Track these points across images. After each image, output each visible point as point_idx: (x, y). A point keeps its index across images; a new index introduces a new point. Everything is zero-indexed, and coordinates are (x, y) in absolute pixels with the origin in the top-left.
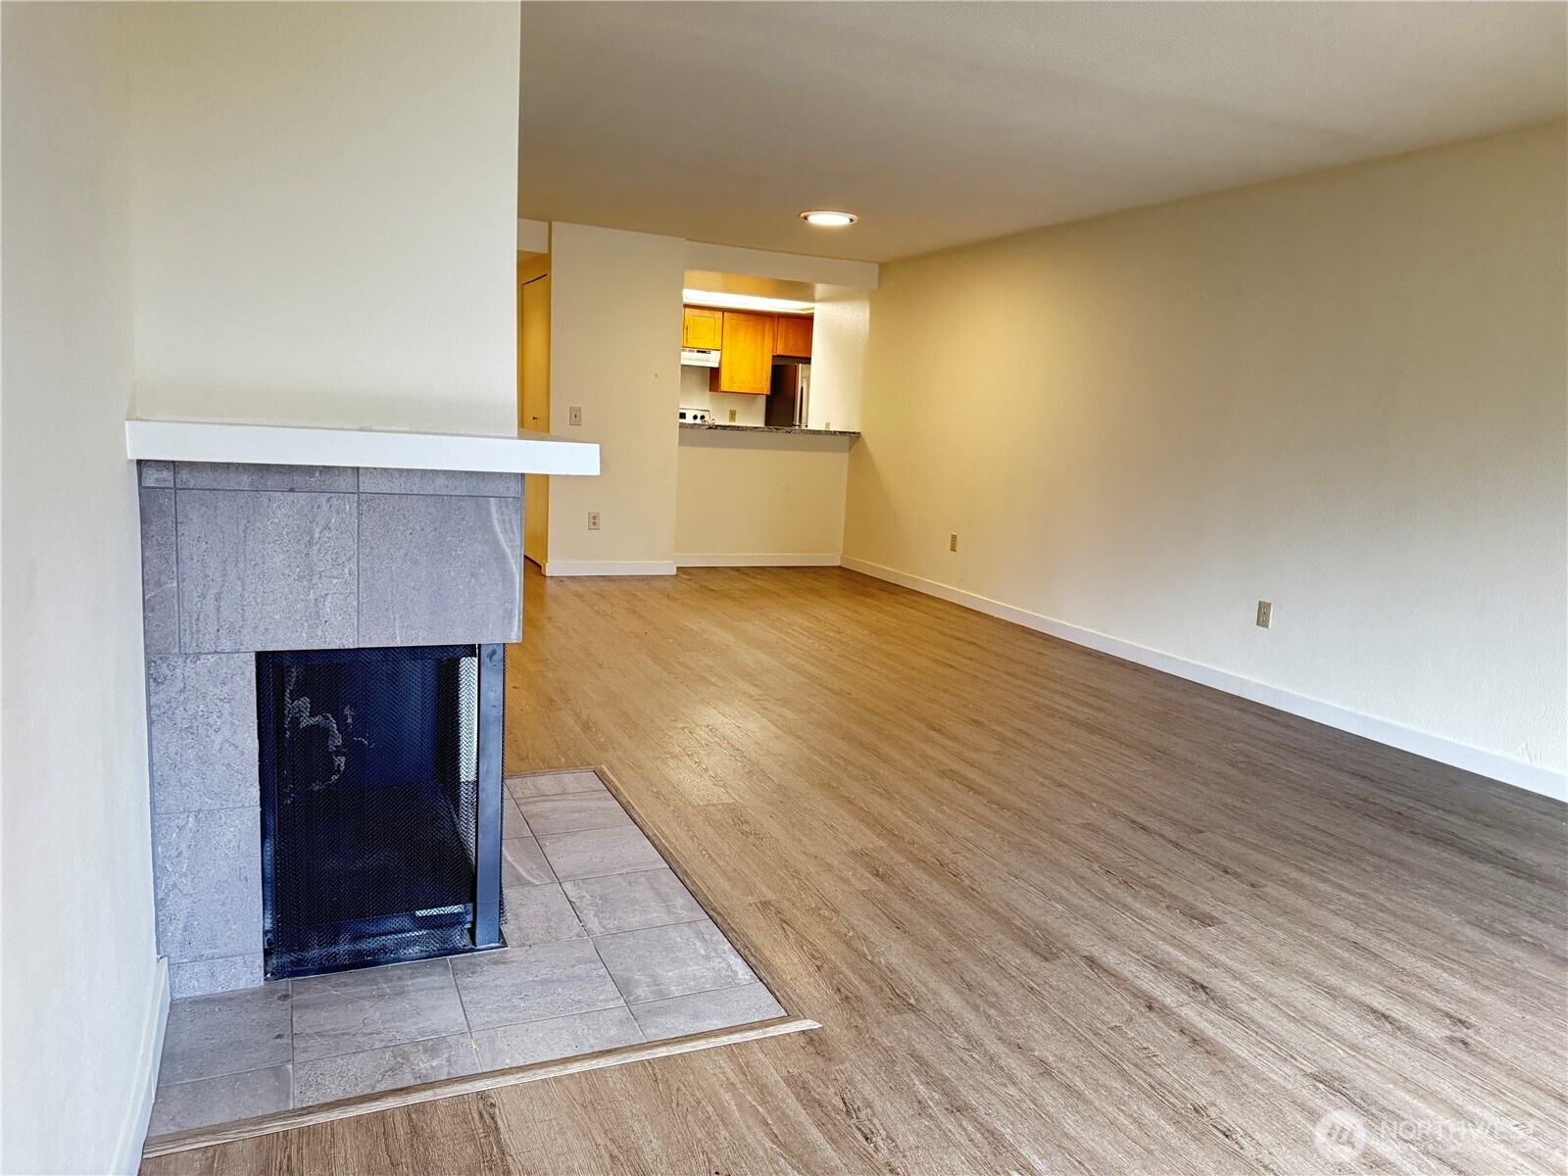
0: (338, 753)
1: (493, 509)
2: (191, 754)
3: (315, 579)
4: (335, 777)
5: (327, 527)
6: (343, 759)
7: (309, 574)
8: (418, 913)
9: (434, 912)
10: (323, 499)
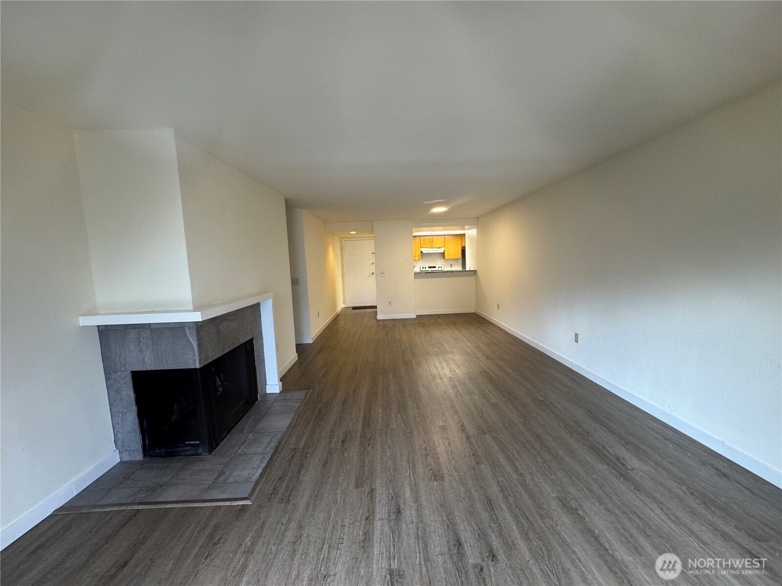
0: (220, 386)
1: (187, 330)
2: (118, 397)
3: (143, 352)
4: (219, 393)
5: (143, 338)
6: (221, 388)
7: (141, 350)
8: (186, 443)
9: (193, 442)
10: (142, 330)
